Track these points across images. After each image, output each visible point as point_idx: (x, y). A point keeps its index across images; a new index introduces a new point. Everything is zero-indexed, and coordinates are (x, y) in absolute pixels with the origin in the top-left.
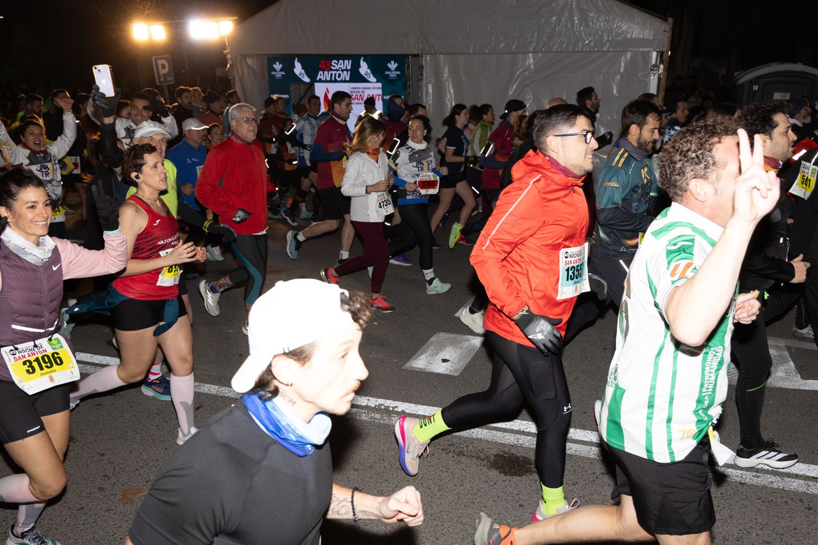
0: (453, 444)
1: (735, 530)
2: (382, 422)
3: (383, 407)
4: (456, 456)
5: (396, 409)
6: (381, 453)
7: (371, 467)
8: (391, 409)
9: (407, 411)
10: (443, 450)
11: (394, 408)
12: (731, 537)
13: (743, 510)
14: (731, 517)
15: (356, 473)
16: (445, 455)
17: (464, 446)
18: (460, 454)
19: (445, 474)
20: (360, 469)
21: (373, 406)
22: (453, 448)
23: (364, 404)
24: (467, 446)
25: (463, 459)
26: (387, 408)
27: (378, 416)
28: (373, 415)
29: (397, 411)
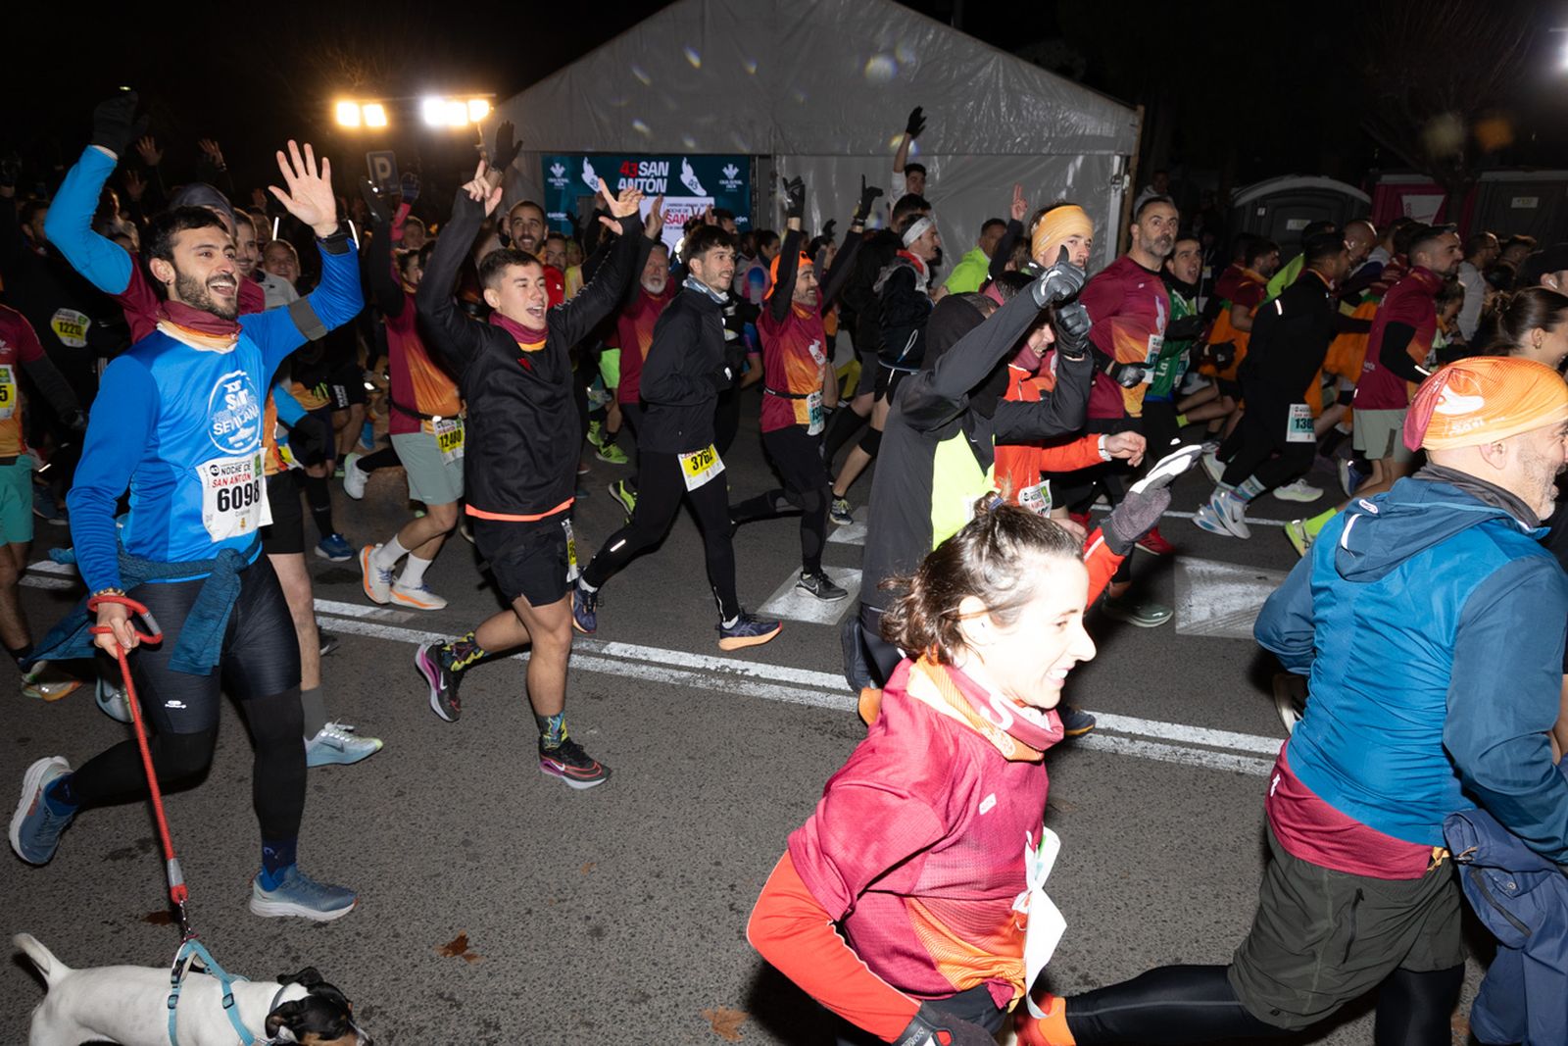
0: (831, 722)
1: (1230, 837)
2: (727, 690)
3: (727, 670)
4: (835, 738)
5: (746, 673)
6: (727, 734)
7: (713, 754)
8: (739, 672)
9: (762, 676)
10: (816, 729)
11: (743, 671)
12: (1224, 847)
13: (1241, 810)
14: (1224, 820)
15: (692, 762)
16: (820, 737)
17: (846, 724)
18: (841, 734)
19: (820, 763)
20: (697, 756)
21: (713, 668)
22: (830, 727)
23: (700, 666)
24: (851, 725)
25: (845, 742)
26: (733, 672)
27: (721, 683)
28: (713, 681)
29: (748, 676)
